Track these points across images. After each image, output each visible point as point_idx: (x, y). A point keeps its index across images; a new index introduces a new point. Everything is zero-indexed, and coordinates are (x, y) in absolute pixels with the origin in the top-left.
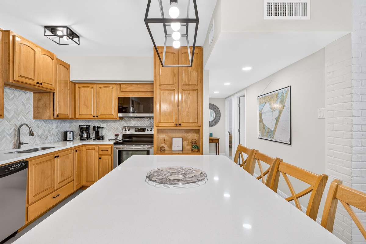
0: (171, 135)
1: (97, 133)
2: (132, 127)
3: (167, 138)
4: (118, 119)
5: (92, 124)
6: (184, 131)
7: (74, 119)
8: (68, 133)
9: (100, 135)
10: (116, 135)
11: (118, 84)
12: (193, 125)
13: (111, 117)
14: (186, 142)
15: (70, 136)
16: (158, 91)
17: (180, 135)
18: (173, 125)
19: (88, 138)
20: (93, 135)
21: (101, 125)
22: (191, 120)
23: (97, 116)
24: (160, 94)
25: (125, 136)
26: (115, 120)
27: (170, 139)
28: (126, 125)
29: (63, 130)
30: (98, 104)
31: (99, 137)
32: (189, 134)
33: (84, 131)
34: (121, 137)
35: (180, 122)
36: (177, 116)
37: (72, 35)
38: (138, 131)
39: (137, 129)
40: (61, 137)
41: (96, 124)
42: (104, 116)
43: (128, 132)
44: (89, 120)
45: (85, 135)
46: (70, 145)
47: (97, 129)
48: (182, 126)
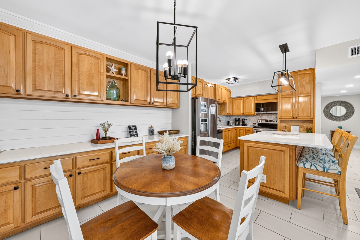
0: (290, 124)
1: (243, 122)
2: (264, 120)
3: (287, 125)
4: (255, 115)
5: (241, 118)
6: (300, 122)
7: (233, 115)
8: (230, 122)
9: (245, 123)
10: (254, 123)
11: (256, 96)
12: (307, 117)
13: (251, 114)
14: (302, 128)
15: (230, 123)
16: (281, 99)
17: (297, 124)
18: (291, 117)
19: (239, 125)
20: (241, 123)
21: (246, 118)
22: (305, 114)
23: (244, 114)
24: (282, 100)
25: (259, 124)
26: (253, 116)
27: (290, 126)
28: (260, 118)
29: (227, 120)
30: (244, 108)
31: (244, 124)
32: (304, 124)
33: (237, 121)
34: (256, 125)
35: (296, 116)
36: (294, 113)
37: (236, 79)
38: (268, 122)
39: (267, 121)
40: (226, 124)
41: (243, 118)
42: (247, 114)
43: (260, 122)
44: (239, 116)
45: (237, 123)
46: (230, 127)
47: (243, 121)
48: (298, 118)
